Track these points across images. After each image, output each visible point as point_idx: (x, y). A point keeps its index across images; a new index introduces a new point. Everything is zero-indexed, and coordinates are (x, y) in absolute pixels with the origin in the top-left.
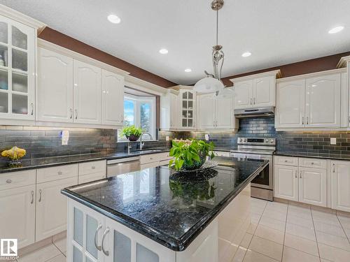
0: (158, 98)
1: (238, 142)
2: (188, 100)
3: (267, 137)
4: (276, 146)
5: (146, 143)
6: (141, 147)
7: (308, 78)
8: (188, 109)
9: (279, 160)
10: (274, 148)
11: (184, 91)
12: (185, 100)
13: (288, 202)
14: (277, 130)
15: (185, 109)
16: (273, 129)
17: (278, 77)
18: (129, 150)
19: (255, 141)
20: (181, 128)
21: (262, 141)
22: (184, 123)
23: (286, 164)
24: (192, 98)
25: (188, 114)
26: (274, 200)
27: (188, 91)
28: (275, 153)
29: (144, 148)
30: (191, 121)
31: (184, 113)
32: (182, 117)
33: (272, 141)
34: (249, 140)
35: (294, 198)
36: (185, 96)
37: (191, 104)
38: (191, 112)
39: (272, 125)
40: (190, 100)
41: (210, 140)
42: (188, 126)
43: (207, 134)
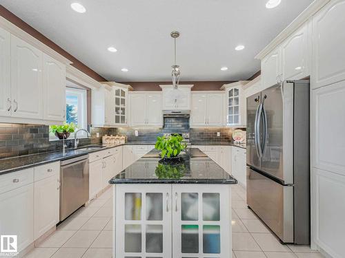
0: (89, 91)
2: (120, 97)
5: (81, 140)
6: (76, 145)
8: (121, 106)
11: (117, 88)
12: (117, 97)
15: (118, 106)
18: (64, 149)
20: (113, 124)
22: (117, 120)
25: (120, 111)
27: (120, 89)
29: (80, 146)
30: (123, 118)
31: (117, 109)
32: (115, 114)
36: (117, 93)
37: (123, 101)
38: (123, 109)
39: (187, 123)
40: (123, 97)
41: (139, 136)
42: (121, 123)
43: (137, 130)
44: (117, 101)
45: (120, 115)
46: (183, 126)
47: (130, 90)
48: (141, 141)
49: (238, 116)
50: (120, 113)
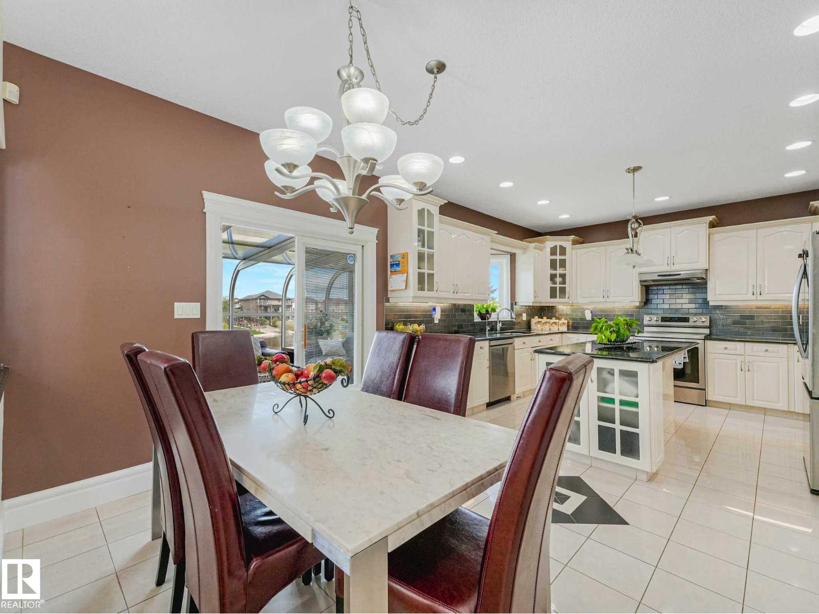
0: (513, 256)
1: (645, 323)
2: (558, 257)
3: (696, 314)
4: (710, 327)
5: (503, 323)
6: (498, 328)
7: (761, 228)
8: (559, 271)
9: (714, 347)
10: (707, 331)
11: (553, 244)
12: (553, 257)
13: (730, 406)
14: (711, 304)
15: (554, 272)
16: (706, 302)
17: (712, 225)
18: (487, 331)
19: (675, 321)
20: (546, 301)
21: (686, 320)
22: (553, 294)
23: (726, 351)
24: (565, 254)
25: (558, 279)
26: (706, 404)
27: (558, 243)
28: (708, 337)
29: (504, 330)
30: (563, 290)
31: (553, 277)
32: (549, 284)
33: (705, 320)
34: (664, 319)
35: (739, 400)
36: (553, 251)
37: (563, 263)
38: (563, 276)
39: (702, 296)
40: (562, 257)
41: (593, 319)
42: (559, 298)
43: (588, 309)
44: (553, 264)
45: (558, 286)
46: (692, 301)
47: (575, 243)
50: (558, 283)
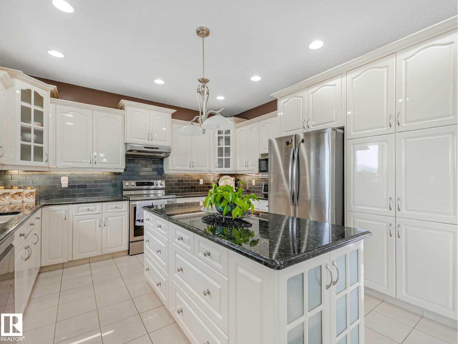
2: (33, 107)
8: (34, 125)
12: (25, 104)
15: (26, 125)
22: (25, 154)
25: (32, 137)
27: (33, 89)
30: (39, 151)
32: (19, 140)
34: (138, 184)
40: (39, 108)
41: (70, 187)
42: (34, 161)
43: (64, 175)
45: (33, 144)
46: (154, 170)
47: (53, 95)
48: (74, 196)
49: (229, 159)
50: (32, 140)
